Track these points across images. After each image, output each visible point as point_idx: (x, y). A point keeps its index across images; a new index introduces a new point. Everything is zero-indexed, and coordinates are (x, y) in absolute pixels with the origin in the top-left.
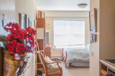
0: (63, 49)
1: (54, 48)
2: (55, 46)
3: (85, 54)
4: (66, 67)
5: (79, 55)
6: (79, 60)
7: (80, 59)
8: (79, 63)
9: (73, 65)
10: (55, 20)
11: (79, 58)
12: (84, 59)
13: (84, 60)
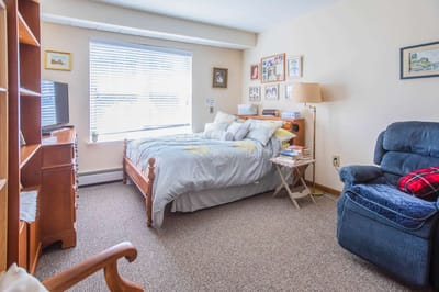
0: (126, 142)
1: (91, 141)
2: (95, 136)
3: (221, 159)
4: (150, 226)
5: (202, 165)
6: (201, 188)
7: (205, 183)
8: (201, 197)
9: (179, 210)
10: (93, 41)
11: (203, 178)
12: (219, 179)
13: (219, 183)
